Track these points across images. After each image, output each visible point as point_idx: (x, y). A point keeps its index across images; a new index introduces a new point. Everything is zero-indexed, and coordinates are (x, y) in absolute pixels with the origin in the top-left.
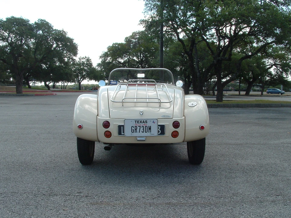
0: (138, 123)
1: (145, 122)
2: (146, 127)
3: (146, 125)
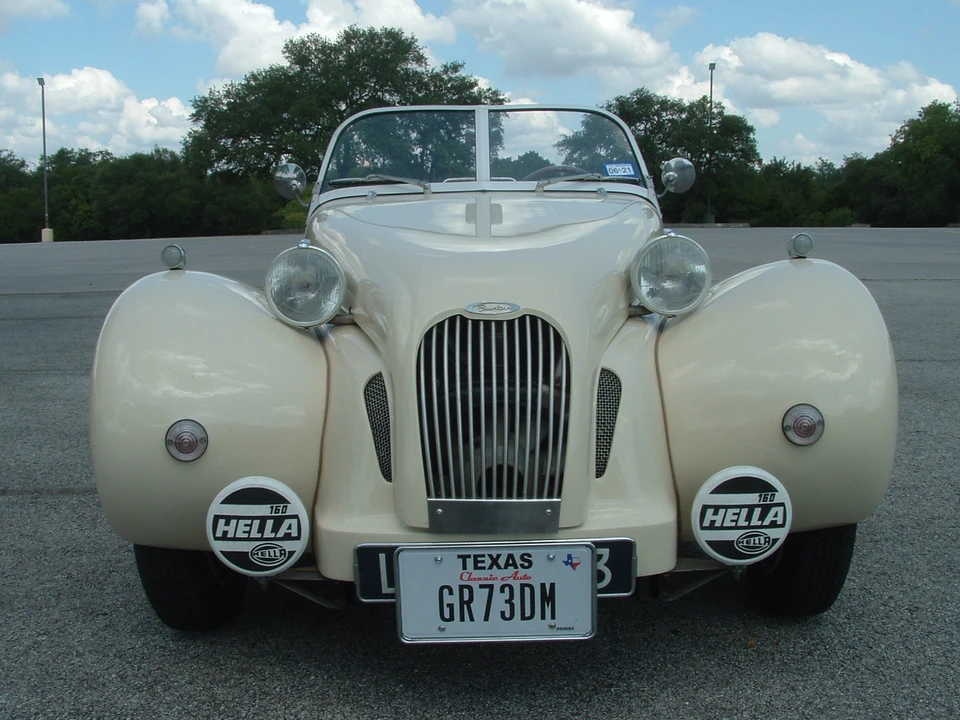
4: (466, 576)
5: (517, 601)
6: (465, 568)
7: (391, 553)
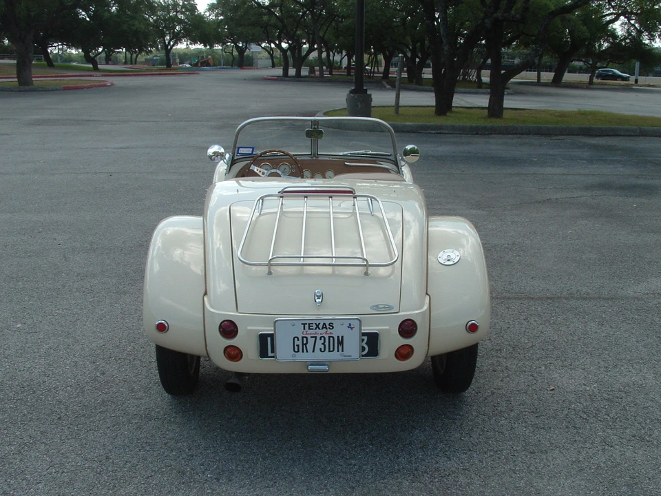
0: (309, 329)
1: (328, 326)
2: (331, 339)
3: (331, 333)
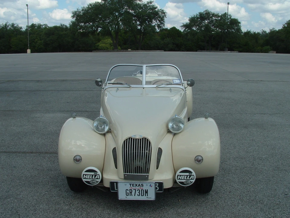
4: (131, 188)
5: (140, 192)
6: (131, 186)
7: (117, 183)
